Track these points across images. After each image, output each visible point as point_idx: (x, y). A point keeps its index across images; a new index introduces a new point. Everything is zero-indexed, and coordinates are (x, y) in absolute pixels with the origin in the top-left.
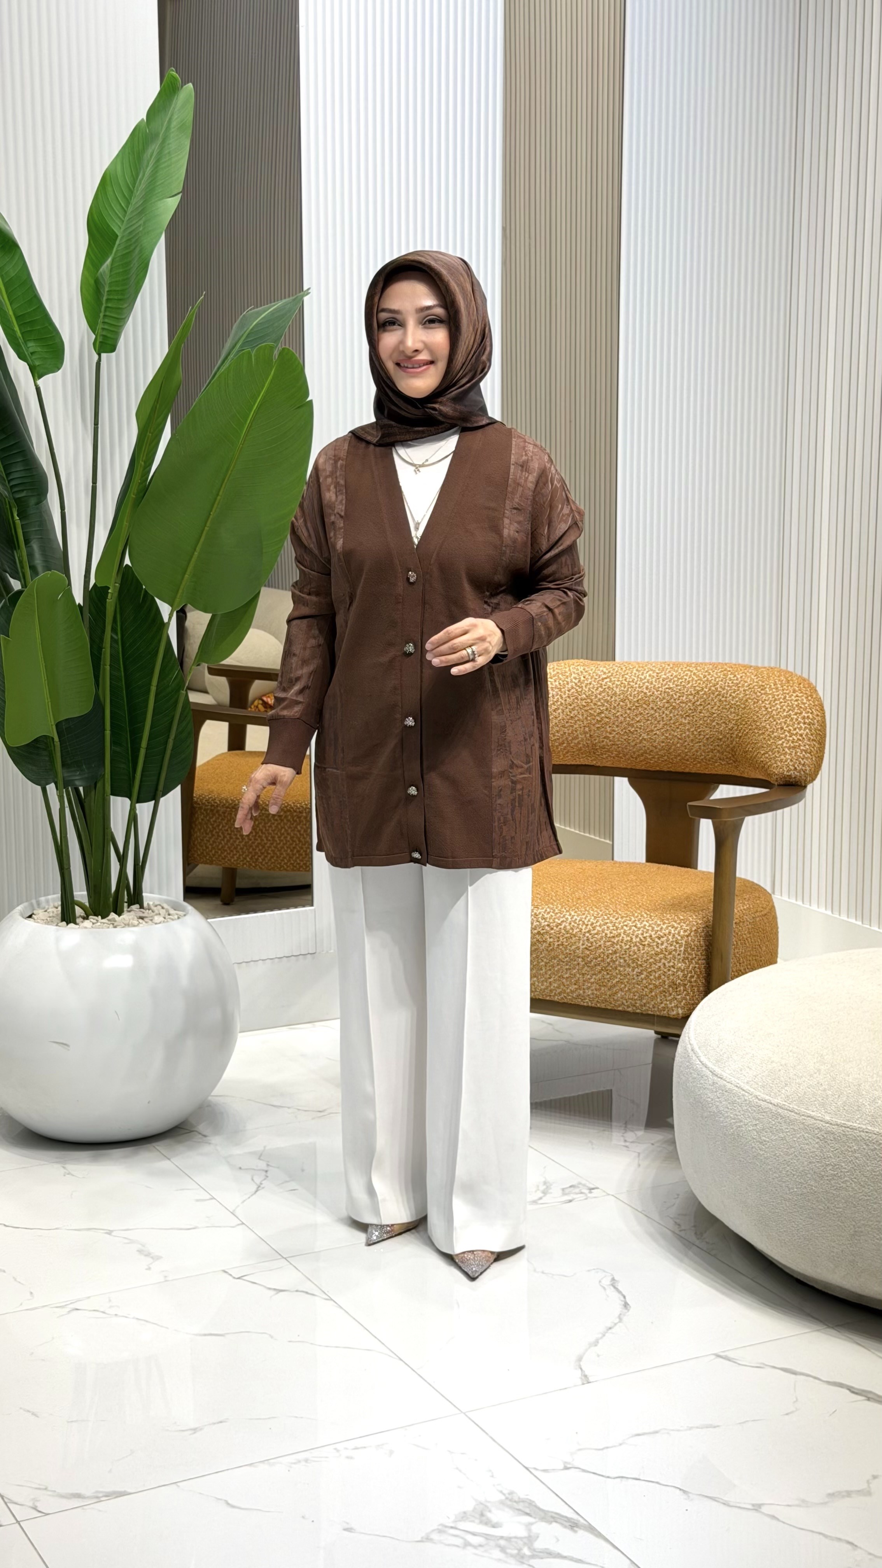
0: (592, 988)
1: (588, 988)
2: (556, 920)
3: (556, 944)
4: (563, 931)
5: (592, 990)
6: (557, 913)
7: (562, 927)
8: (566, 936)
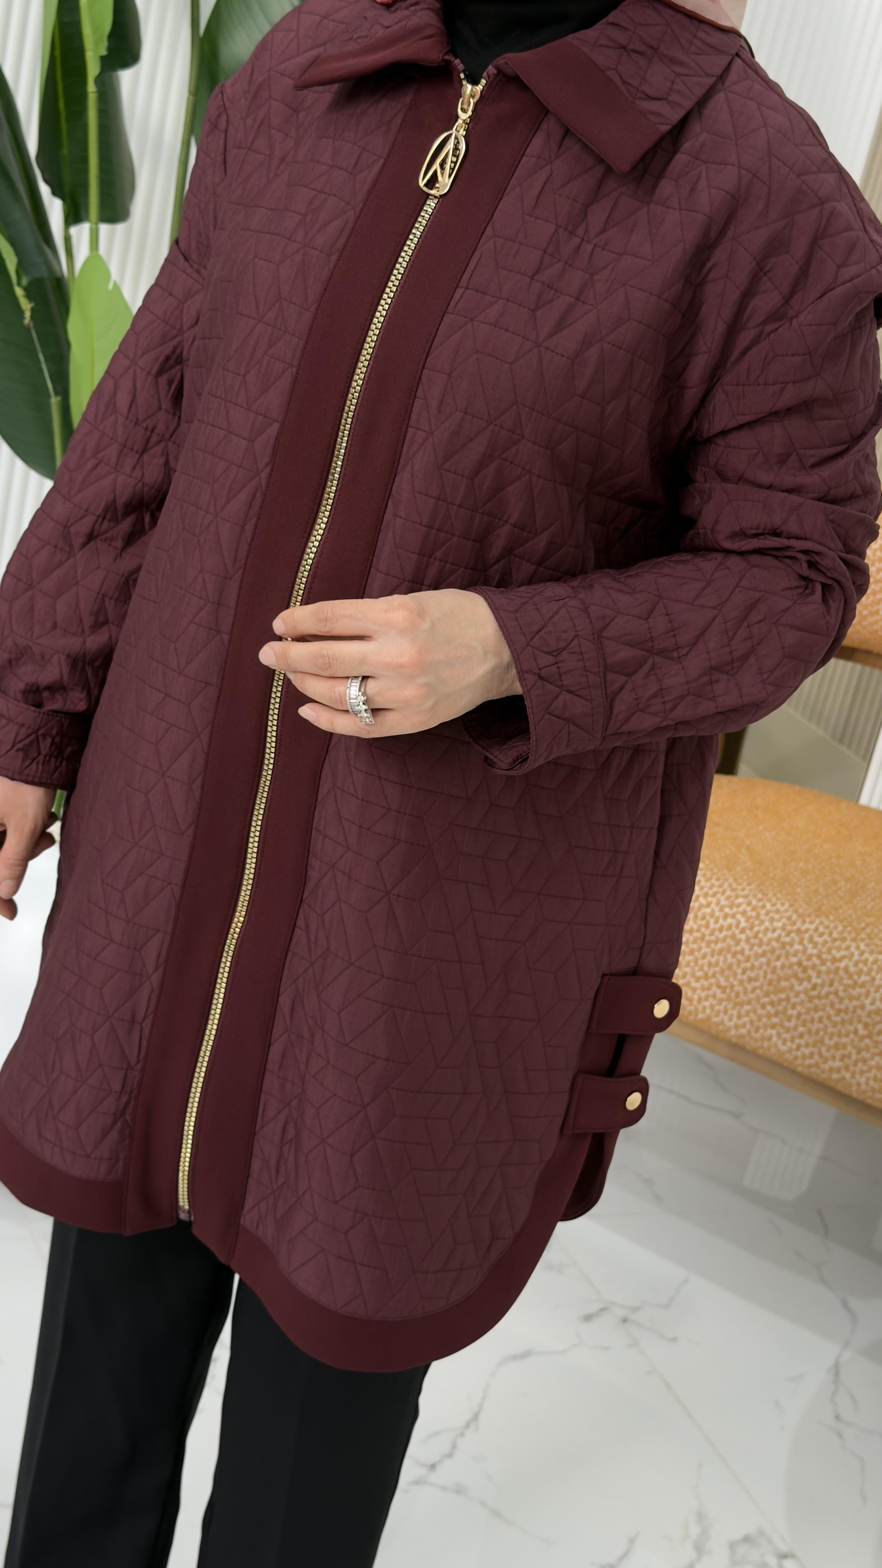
0: (866, 1075)
1: (862, 1073)
2: (834, 952)
3: (826, 989)
4: (842, 973)
5: (868, 1079)
6: (835, 940)
7: (842, 965)
8: (846, 981)
